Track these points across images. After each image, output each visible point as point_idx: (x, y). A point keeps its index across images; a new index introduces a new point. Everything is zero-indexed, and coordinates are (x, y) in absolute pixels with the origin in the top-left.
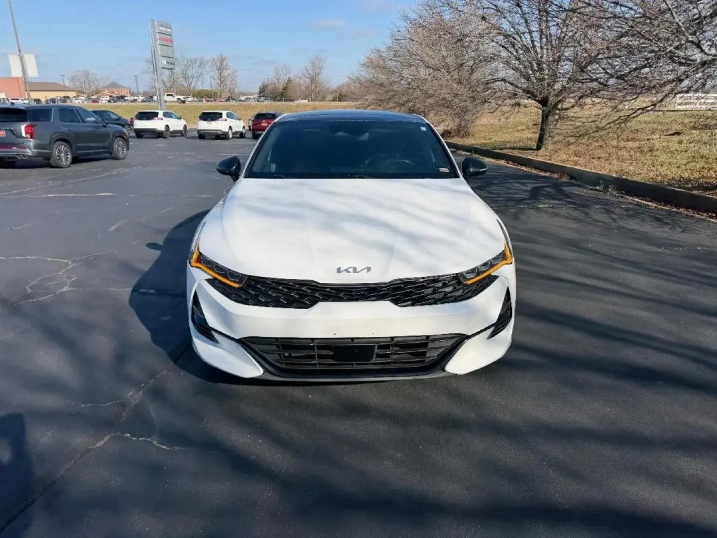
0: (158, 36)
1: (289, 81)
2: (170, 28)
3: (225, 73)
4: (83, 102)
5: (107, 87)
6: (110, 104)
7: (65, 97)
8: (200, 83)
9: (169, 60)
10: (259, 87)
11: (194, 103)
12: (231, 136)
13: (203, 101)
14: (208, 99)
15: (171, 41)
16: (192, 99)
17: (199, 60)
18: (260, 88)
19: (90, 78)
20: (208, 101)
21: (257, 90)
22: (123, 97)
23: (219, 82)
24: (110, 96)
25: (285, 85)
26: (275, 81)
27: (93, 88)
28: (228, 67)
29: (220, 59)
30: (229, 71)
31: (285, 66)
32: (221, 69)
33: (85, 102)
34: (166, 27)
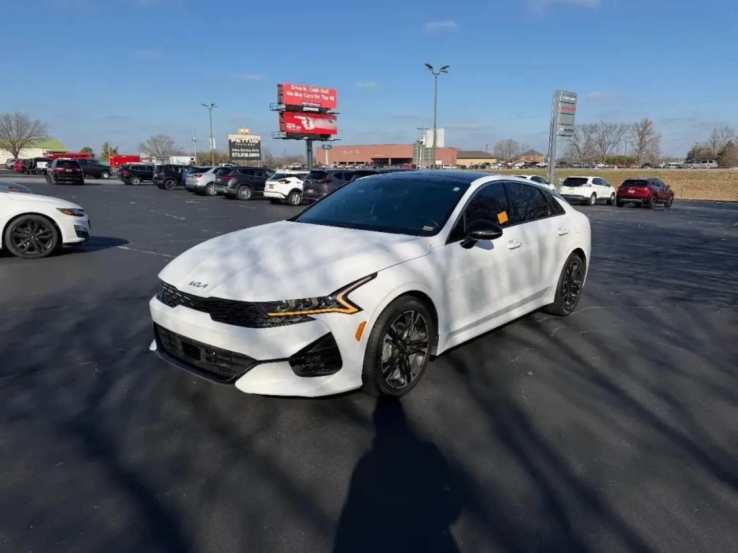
0: (560, 105)
1: (730, 145)
2: (575, 97)
3: (647, 138)
4: (498, 168)
5: (524, 155)
6: (522, 170)
7: (485, 163)
8: (615, 149)
9: (568, 127)
10: (688, 152)
11: (607, 170)
12: (593, 202)
13: (614, 168)
14: (620, 166)
15: (574, 109)
16: (603, 165)
17: (620, 126)
18: (688, 154)
19: (511, 147)
20: (621, 167)
21: (685, 156)
22: (535, 163)
23: (637, 148)
24: (525, 163)
25: (721, 151)
26: (710, 145)
27: (513, 156)
28: (651, 132)
29: (644, 125)
30: (651, 137)
31: (727, 128)
32: (642, 135)
33: (501, 168)
34: (571, 96)
